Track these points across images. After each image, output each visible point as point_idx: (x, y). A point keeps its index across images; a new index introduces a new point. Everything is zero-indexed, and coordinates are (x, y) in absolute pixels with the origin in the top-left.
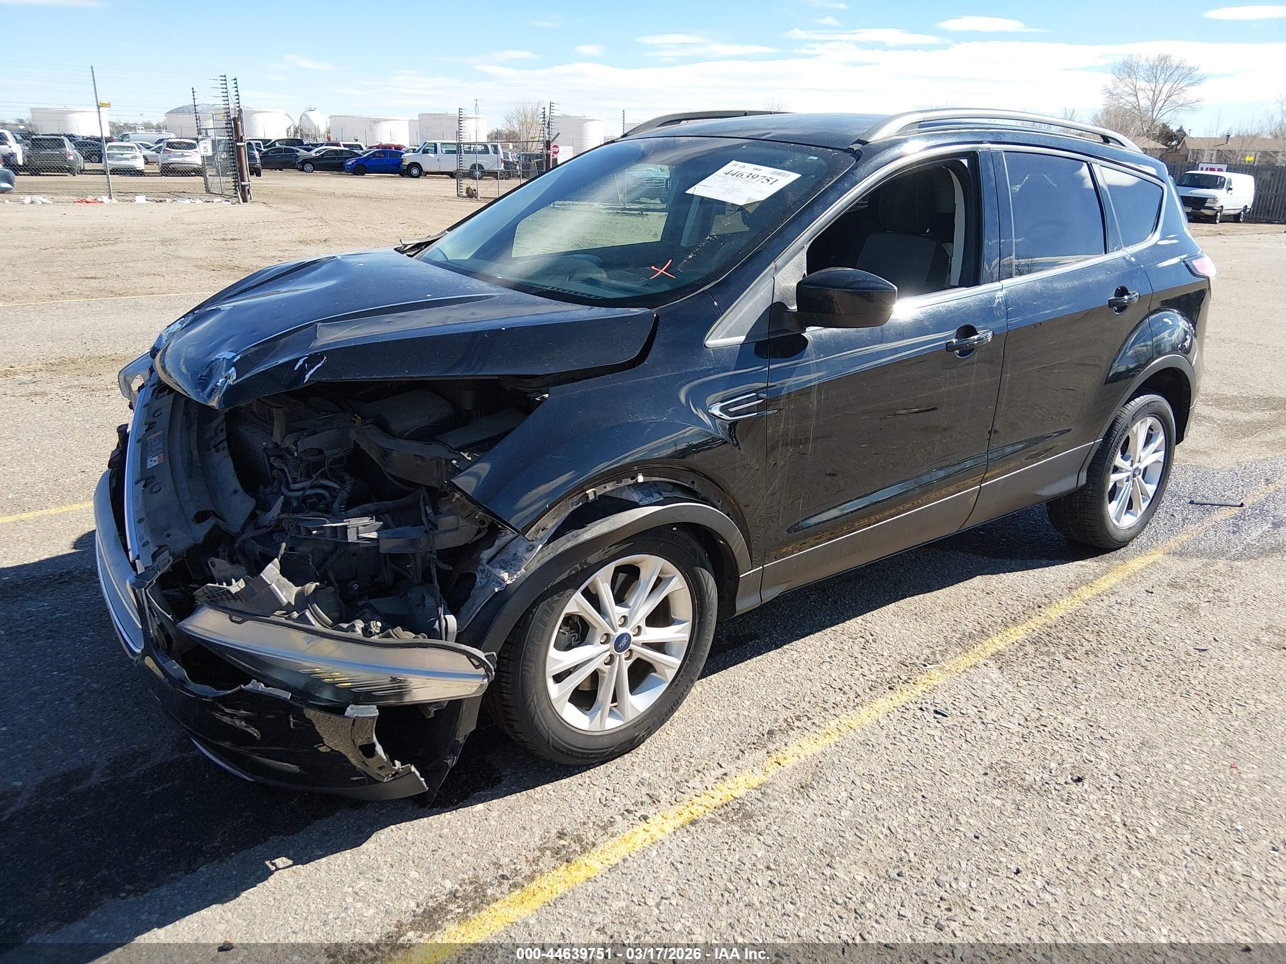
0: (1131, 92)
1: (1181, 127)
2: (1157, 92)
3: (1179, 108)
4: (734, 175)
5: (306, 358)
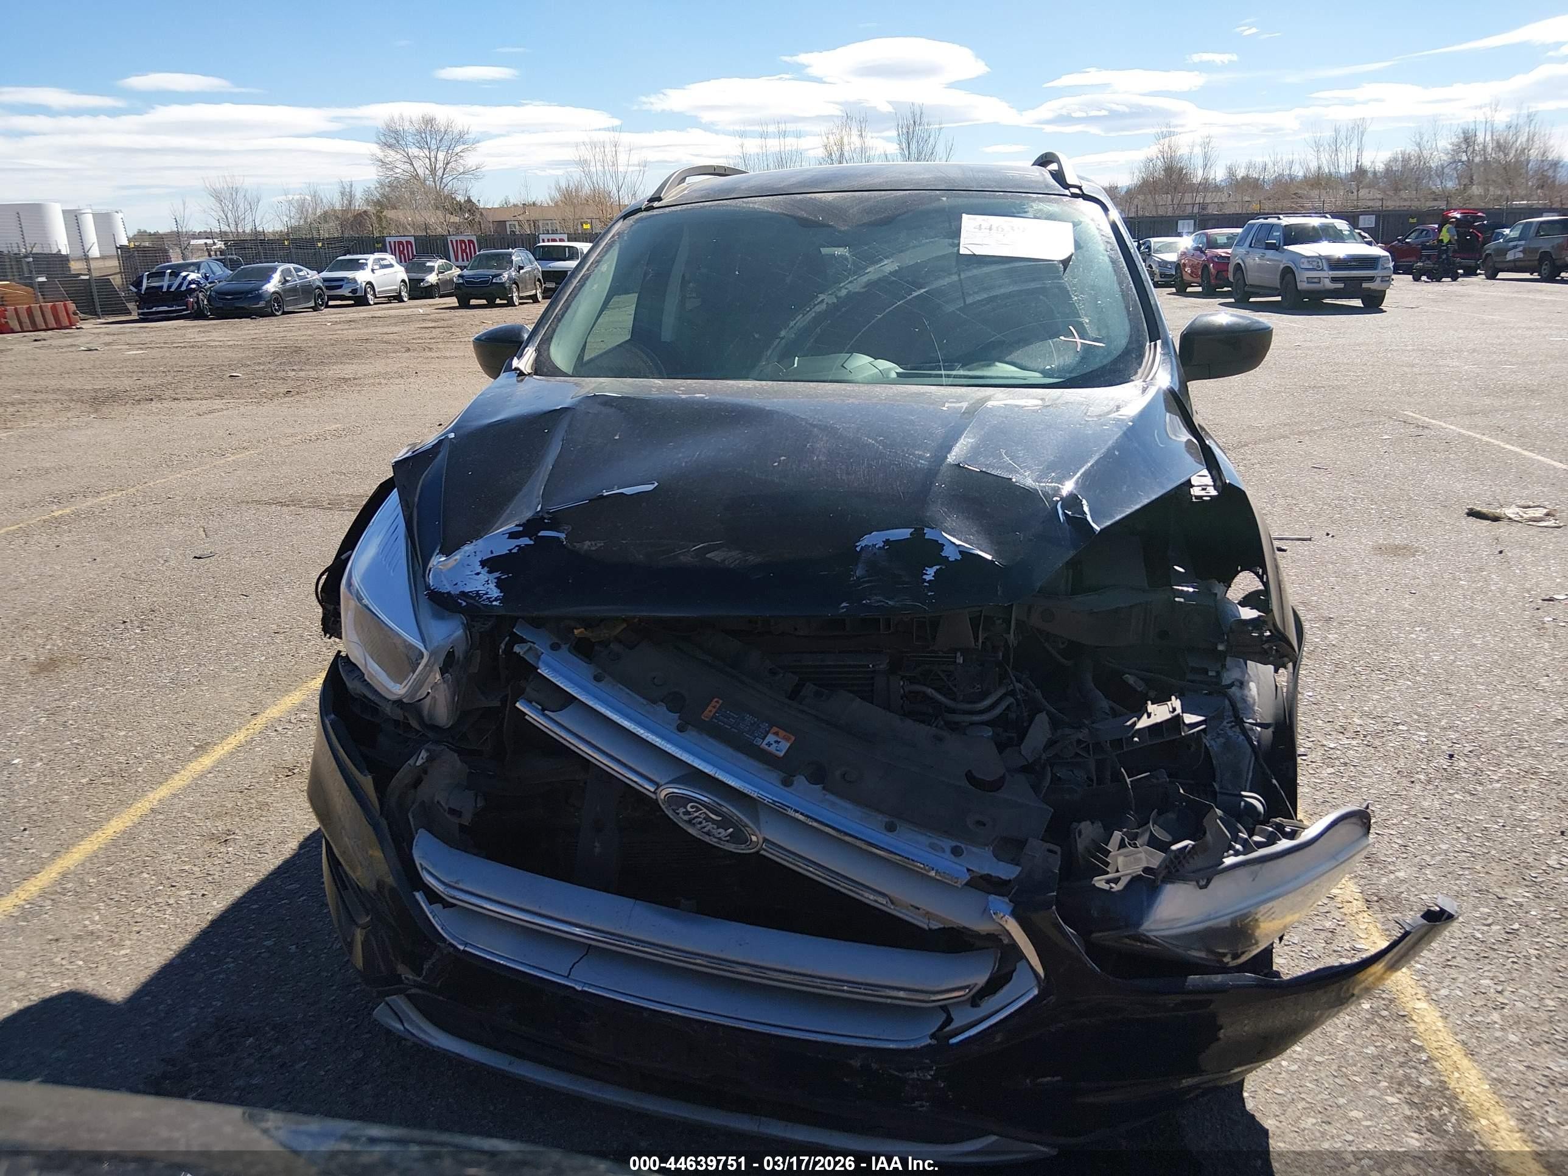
0: (404, 159)
3: (461, 176)
4: (990, 229)
5: (1060, 503)
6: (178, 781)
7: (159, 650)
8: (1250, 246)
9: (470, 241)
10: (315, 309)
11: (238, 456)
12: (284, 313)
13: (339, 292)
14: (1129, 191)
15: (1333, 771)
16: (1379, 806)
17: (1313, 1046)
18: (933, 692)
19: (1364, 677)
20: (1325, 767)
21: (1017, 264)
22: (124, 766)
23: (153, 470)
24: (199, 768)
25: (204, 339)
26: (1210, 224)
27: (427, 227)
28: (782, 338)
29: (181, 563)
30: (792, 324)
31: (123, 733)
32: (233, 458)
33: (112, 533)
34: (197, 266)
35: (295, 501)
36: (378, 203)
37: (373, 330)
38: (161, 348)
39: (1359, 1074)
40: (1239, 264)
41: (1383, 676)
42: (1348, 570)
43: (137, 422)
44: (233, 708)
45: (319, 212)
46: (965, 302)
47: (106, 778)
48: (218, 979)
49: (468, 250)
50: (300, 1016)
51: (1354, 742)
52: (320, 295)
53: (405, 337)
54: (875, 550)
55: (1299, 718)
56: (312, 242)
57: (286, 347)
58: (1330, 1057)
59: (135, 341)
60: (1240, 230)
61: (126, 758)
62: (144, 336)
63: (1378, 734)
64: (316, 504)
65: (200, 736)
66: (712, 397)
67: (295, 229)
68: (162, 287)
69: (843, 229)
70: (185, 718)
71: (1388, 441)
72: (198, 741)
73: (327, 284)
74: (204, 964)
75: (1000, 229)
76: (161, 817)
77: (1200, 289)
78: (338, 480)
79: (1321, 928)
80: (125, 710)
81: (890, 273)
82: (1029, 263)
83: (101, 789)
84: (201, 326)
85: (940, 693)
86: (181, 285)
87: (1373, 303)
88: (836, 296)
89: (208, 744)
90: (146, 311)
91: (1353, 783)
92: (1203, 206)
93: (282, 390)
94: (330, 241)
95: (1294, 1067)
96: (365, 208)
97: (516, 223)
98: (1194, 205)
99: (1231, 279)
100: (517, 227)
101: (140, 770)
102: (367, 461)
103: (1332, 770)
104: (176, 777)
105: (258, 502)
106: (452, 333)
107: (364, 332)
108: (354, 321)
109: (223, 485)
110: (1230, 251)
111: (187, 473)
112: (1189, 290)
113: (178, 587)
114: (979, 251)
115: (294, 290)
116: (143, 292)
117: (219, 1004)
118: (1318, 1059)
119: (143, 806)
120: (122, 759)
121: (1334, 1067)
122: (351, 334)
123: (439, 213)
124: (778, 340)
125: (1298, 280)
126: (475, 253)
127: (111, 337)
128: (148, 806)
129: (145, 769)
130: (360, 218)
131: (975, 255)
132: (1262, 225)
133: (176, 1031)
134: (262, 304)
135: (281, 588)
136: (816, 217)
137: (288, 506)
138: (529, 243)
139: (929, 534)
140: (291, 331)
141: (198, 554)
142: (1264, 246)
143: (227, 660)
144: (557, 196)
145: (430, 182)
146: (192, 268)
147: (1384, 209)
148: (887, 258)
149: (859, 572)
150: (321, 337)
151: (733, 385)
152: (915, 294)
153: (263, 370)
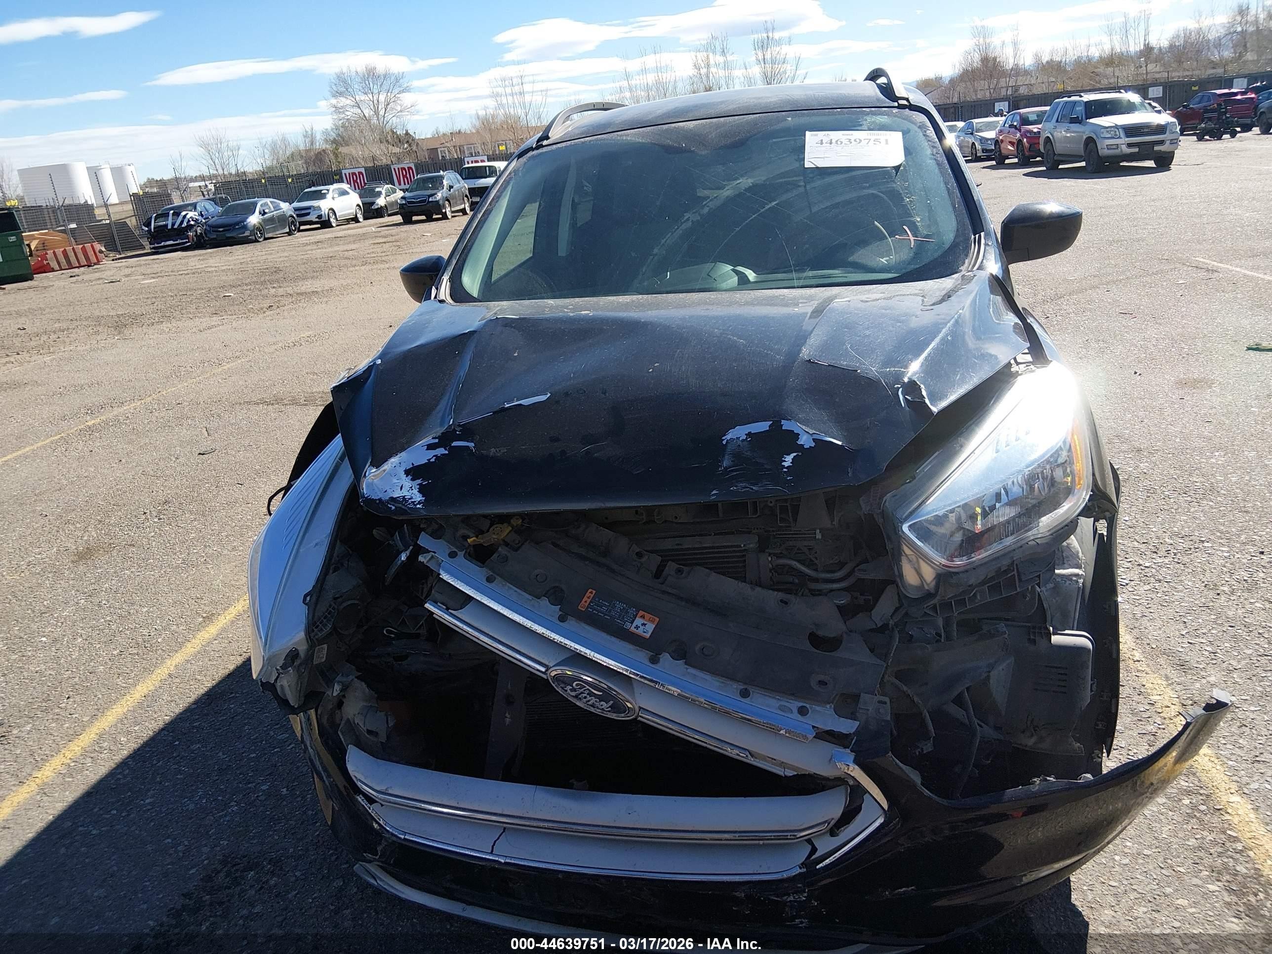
0: (353, 103)
1: (407, 131)
2: (376, 102)
3: (400, 114)
4: (831, 143)
5: (901, 390)
6: (190, 649)
7: (173, 536)
8: (1057, 121)
9: (410, 168)
10: (290, 234)
11: (232, 365)
12: (266, 239)
13: (308, 218)
14: (952, 81)
15: (1149, 588)
16: (1190, 618)
17: (1141, 841)
18: (796, 563)
19: (1172, 500)
20: (1142, 584)
21: (854, 173)
22: (147, 637)
23: (165, 380)
24: (207, 636)
25: (203, 266)
26: (1022, 104)
27: (374, 159)
28: (656, 255)
29: (189, 459)
30: (663, 241)
31: (146, 609)
32: (228, 366)
33: (134, 437)
34: (194, 206)
35: (278, 400)
36: (334, 141)
37: (336, 248)
38: (169, 276)
39: (1182, 864)
40: (1048, 137)
41: (1189, 499)
42: (1154, 403)
43: (152, 341)
44: (233, 582)
45: (288, 153)
46: (811, 211)
47: (133, 649)
48: (224, 821)
49: (408, 175)
50: (291, 850)
51: (1166, 561)
52: (293, 222)
53: (361, 253)
54: (739, 443)
55: (1118, 541)
56: (284, 178)
57: (267, 268)
58: (1156, 850)
59: (149, 271)
60: (1048, 108)
61: (148, 631)
62: (156, 267)
63: (1187, 552)
64: (294, 402)
65: (207, 608)
66: (595, 313)
67: (270, 168)
68: (166, 226)
69: (703, 153)
70: (194, 593)
71: (1183, 286)
72: (205, 613)
73: (297, 212)
74: (213, 808)
75: (839, 143)
76: (178, 680)
77: (1016, 160)
78: (312, 380)
79: (1144, 732)
80: (147, 589)
81: (746, 190)
82: (866, 171)
83: (129, 659)
84: (200, 255)
85: (803, 564)
86: (182, 222)
87: (1164, 162)
88: (699, 214)
89: (213, 615)
90: (156, 245)
91: (1167, 597)
92: (1016, 88)
93: (265, 305)
94: (299, 176)
95: (1126, 861)
96: (324, 148)
97: (446, 149)
98: (1007, 87)
99: (1042, 150)
100: (447, 153)
101: (159, 640)
102: (334, 361)
103: (1147, 587)
104: (189, 645)
105: (249, 403)
106: (399, 247)
107: (329, 251)
108: (320, 242)
109: (221, 390)
110: (1040, 126)
111: (192, 381)
112: (1007, 161)
113: (187, 481)
114: (821, 164)
115: (271, 220)
116: (153, 230)
117: (226, 843)
118: (1146, 852)
119: (162, 672)
120: (145, 632)
121: (1161, 859)
122: (319, 253)
123: (383, 147)
124: (652, 257)
125: (1099, 148)
126: (414, 177)
127: (130, 269)
128: (166, 672)
129: (164, 639)
130: (320, 156)
131: (817, 168)
132: (1066, 102)
133: (192, 868)
134: (247, 233)
135: (268, 476)
136: (679, 143)
137: (273, 404)
138: (457, 166)
139: (786, 425)
140: (271, 254)
141: (203, 450)
142: (1068, 120)
143: (227, 541)
144: (477, 124)
145: (374, 121)
146: (190, 208)
147: (1170, 80)
148: (742, 176)
149: (725, 463)
150: (295, 258)
151: (614, 300)
152: (767, 207)
153: (250, 290)
